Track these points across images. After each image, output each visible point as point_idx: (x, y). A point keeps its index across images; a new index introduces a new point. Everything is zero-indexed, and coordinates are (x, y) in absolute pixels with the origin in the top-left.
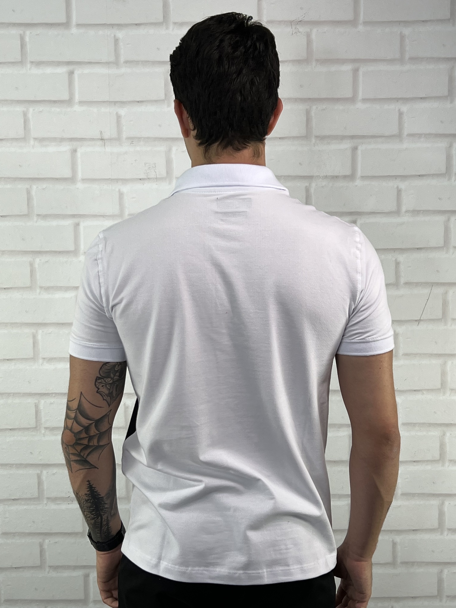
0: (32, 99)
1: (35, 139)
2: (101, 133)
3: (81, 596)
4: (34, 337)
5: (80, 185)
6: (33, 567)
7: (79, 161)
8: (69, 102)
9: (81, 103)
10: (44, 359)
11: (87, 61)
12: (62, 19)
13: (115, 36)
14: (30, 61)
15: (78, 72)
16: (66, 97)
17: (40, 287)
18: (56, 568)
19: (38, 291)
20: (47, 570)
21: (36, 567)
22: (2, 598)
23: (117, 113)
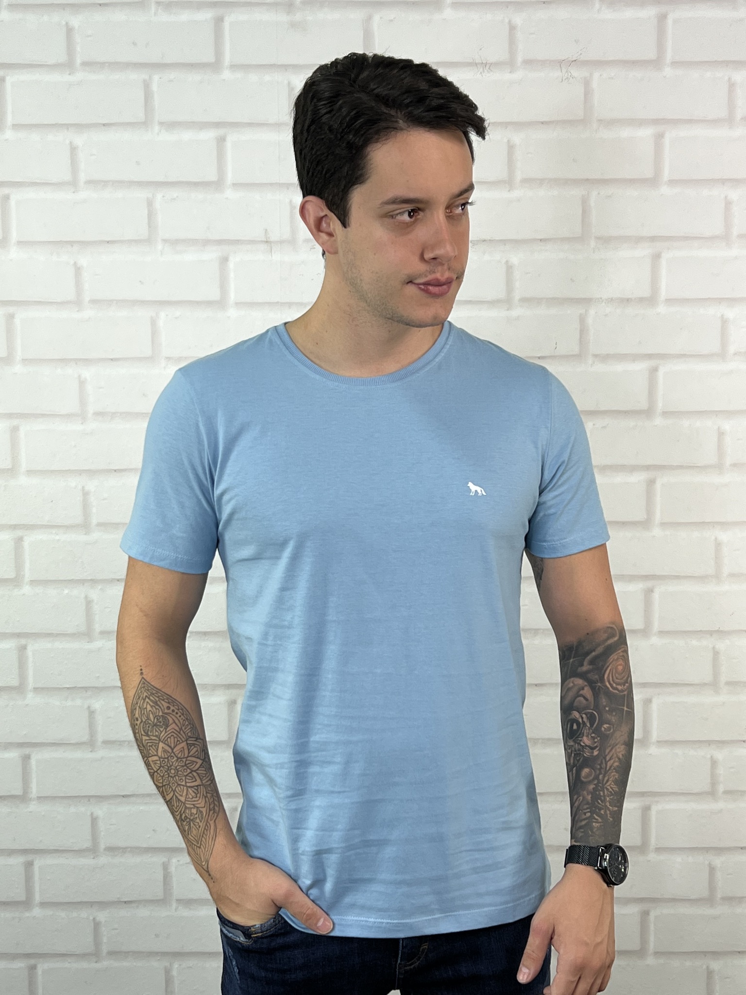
0: (161, 179)
1: (165, 241)
2: (265, 232)
5: (232, 313)
6: (152, 902)
7: (232, 275)
8: (218, 185)
9: (236, 185)
11: (245, 121)
12: (210, 58)
13: (289, 83)
14: (158, 121)
15: (232, 138)
16: (212, 176)
18: (187, 903)
20: (174, 905)
21: (158, 901)
22: (105, 949)
23: (291, 201)
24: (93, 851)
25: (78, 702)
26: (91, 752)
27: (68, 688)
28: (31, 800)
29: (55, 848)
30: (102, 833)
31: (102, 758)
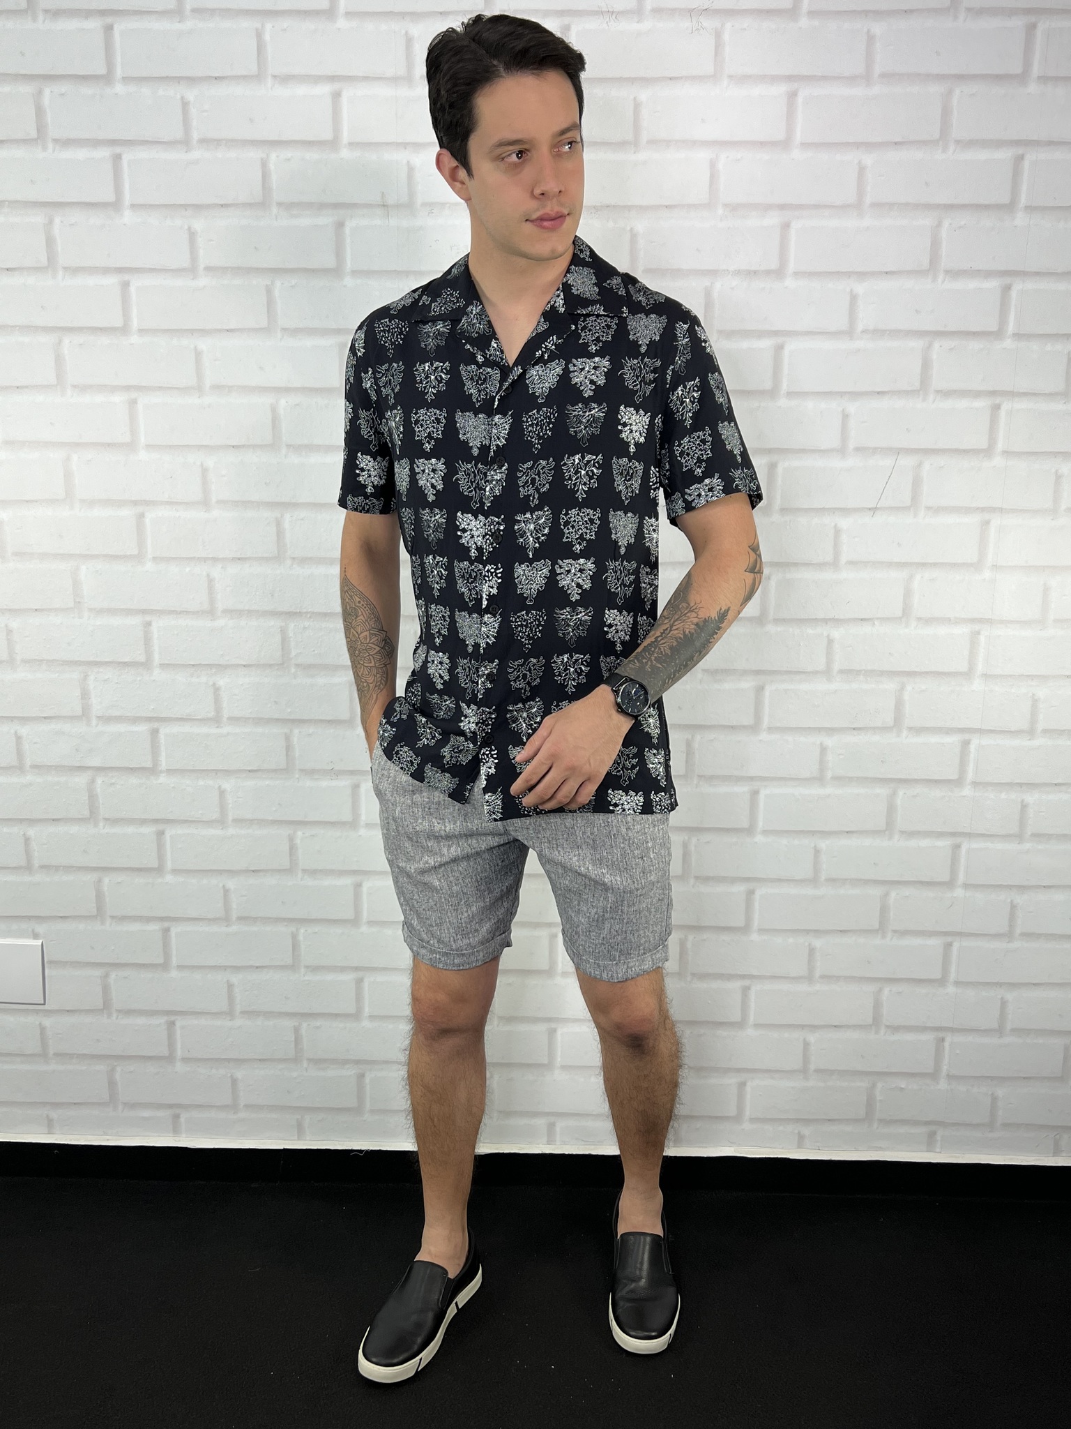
0: (276, 139)
1: (280, 204)
2: (382, 195)
3: (350, 914)
4: (279, 523)
5: (348, 281)
6: (279, 871)
7: (348, 240)
8: (333, 144)
9: (352, 145)
10: (294, 558)
11: (361, 74)
13: (407, 32)
14: (272, 75)
15: (348, 93)
16: (328, 135)
17: (287, 446)
18: (313, 873)
19: (284, 451)
20: (300, 875)
21: (284, 870)
22: (234, 915)
23: (408, 162)
24: (221, 822)
25: (204, 679)
26: (217, 727)
27: (193, 665)
28: (161, 772)
29: (186, 819)
30: (230, 806)
31: (228, 734)
